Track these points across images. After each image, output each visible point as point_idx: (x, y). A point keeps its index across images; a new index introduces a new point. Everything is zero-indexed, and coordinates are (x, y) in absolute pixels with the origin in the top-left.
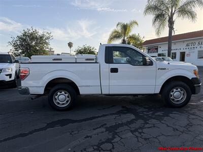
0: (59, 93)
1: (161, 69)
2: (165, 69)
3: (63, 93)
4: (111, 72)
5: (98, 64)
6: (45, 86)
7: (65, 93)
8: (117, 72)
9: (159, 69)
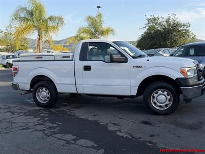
0: (41, 90)
1: (136, 67)
2: (141, 67)
3: (44, 89)
4: (84, 70)
5: (73, 62)
6: (30, 82)
7: (46, 90)
8: (90, 70)
9: (134, 67)
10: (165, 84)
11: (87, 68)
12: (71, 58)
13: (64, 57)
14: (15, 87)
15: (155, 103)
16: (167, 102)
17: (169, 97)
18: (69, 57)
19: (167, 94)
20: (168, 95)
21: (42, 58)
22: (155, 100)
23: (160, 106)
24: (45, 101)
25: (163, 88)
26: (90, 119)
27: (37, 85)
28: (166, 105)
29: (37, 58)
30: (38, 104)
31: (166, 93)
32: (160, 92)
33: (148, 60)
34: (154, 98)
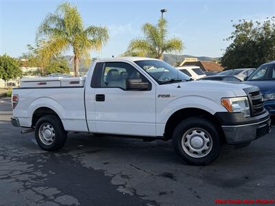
0: (44, 127)
1: (163, 96)
3: (48, 126)
4: (97, 100)
5: (83, 89)
6: (31, 116)
7: (50, 127)
8: (104, 100)
9: (159, 96)
10: (201, 121)
11: (100, 98)
12: (81, 84)
13: (72, 83)
14: (15, 122)
15: (188, 148)
16: (206, 147)
17: (208, 140)
18: (78, 82)
19: (205, 135)
20: (207, 137)
21: (45, 84)
22: (188, 143)
23: (195, 153)
24: (50, 141)
25: (200, 127)
26: (95, 169)
27: (40, 120)
28: (204, 151)
29: (41, 84)
30: (41, 146)
31: (203, 134)
32: (195, 132)
33: (179, 87)
34: (186, 140)
